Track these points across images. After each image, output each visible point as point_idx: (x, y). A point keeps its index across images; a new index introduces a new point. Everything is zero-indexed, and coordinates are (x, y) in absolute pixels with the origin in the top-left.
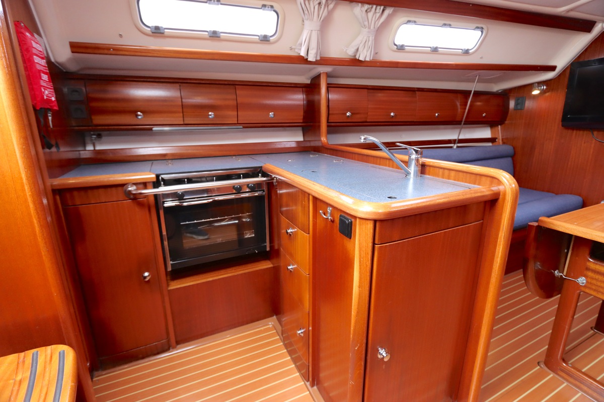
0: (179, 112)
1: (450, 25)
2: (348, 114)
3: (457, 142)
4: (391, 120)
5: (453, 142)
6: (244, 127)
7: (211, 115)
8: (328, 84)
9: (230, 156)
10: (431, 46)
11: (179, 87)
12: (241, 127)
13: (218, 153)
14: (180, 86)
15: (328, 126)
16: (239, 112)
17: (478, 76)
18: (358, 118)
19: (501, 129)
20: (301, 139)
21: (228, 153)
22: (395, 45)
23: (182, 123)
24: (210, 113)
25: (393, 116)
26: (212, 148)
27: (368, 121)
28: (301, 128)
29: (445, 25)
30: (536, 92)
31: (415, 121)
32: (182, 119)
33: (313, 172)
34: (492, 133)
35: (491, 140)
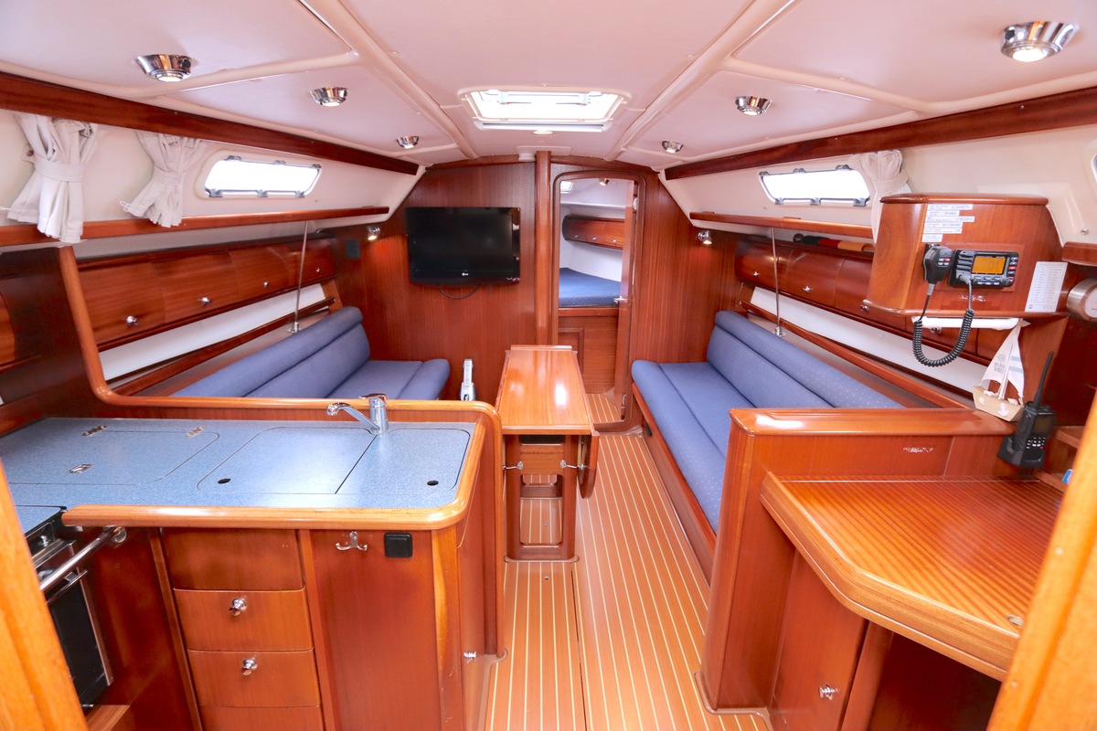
1: (284, 163)
2: (130, 319)
3: (296, 316)
4: (204, 310)
5: (290, 320)
10: (258, 189)
18: (150, 323)
19: (336, 284)
22: (208, 190)
25: (206, 303)
27: (166, 322)
29: (278, 162)
30: (372, 237)
33: (221, 482)
34: (326, 292)
35: (328, 302)
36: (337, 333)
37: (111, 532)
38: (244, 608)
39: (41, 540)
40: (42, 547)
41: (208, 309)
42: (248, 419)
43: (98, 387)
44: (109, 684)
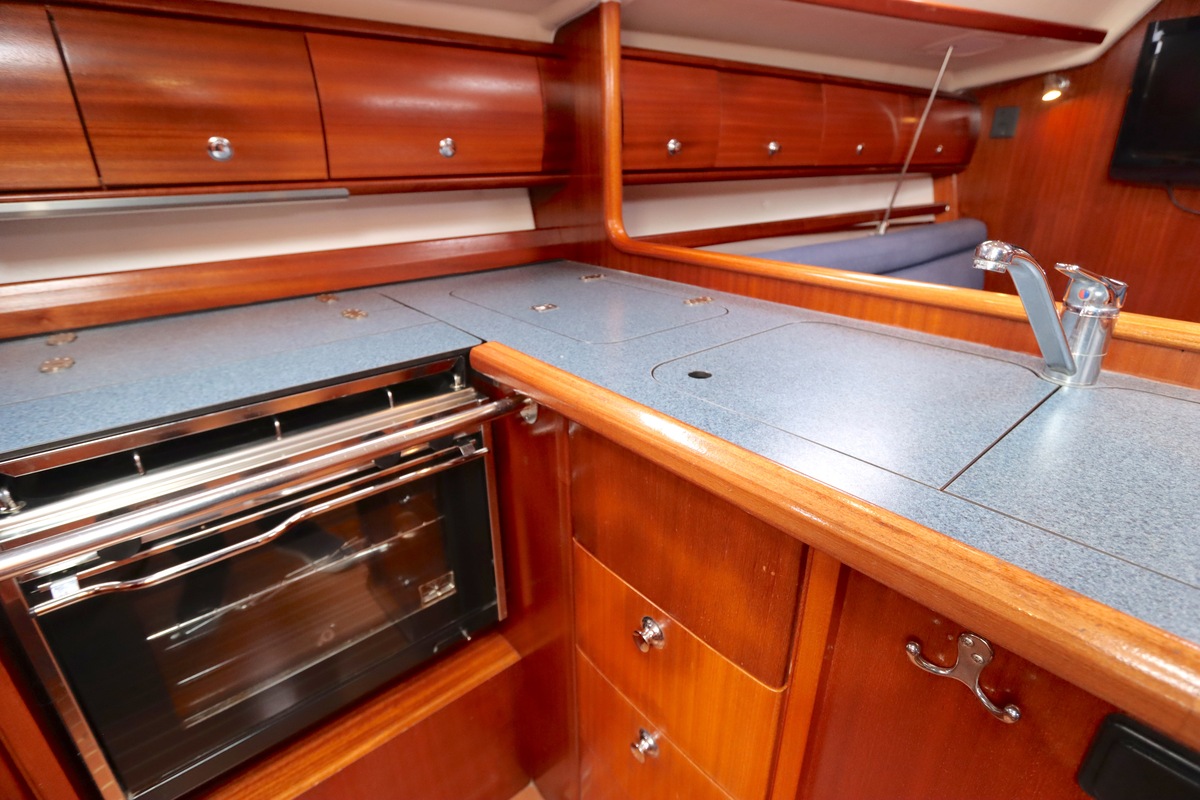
0: (68, 137)
2: (672, 145)
3: (887, 215)
4: (767, 163)
5: (877, 217)
6: (354, 192)
7: (218, 148)
8: (624, 48)
9: (316, 295)
11: (46, 23)
12: (345, 192)
13: (266, 290)
14: (51, 19)
15: (625, 183)
16: (329, 137)
17: (950, 50)
18: (696, 159)
19: (958, 183)
20: (528, 224)
21: (306, 286)
23: (93, 181)
24: (214, 140)
25: (773, 152)
26: (241, 272)
27: (718, 164)
28: (524, 191)
30: (1051, 96)
31: (816, 164)
32: (88, 164)
33: (694, 375)
34: (937, 193)
35: (936, 209)
36: (941, 250)
37: (520, 402)
38: (660, 645)
39: (453, 382)
40: (453, 390)
41: (775, 163)
42: (781, 301)
43: (611, 218)
44: (500, 618)
